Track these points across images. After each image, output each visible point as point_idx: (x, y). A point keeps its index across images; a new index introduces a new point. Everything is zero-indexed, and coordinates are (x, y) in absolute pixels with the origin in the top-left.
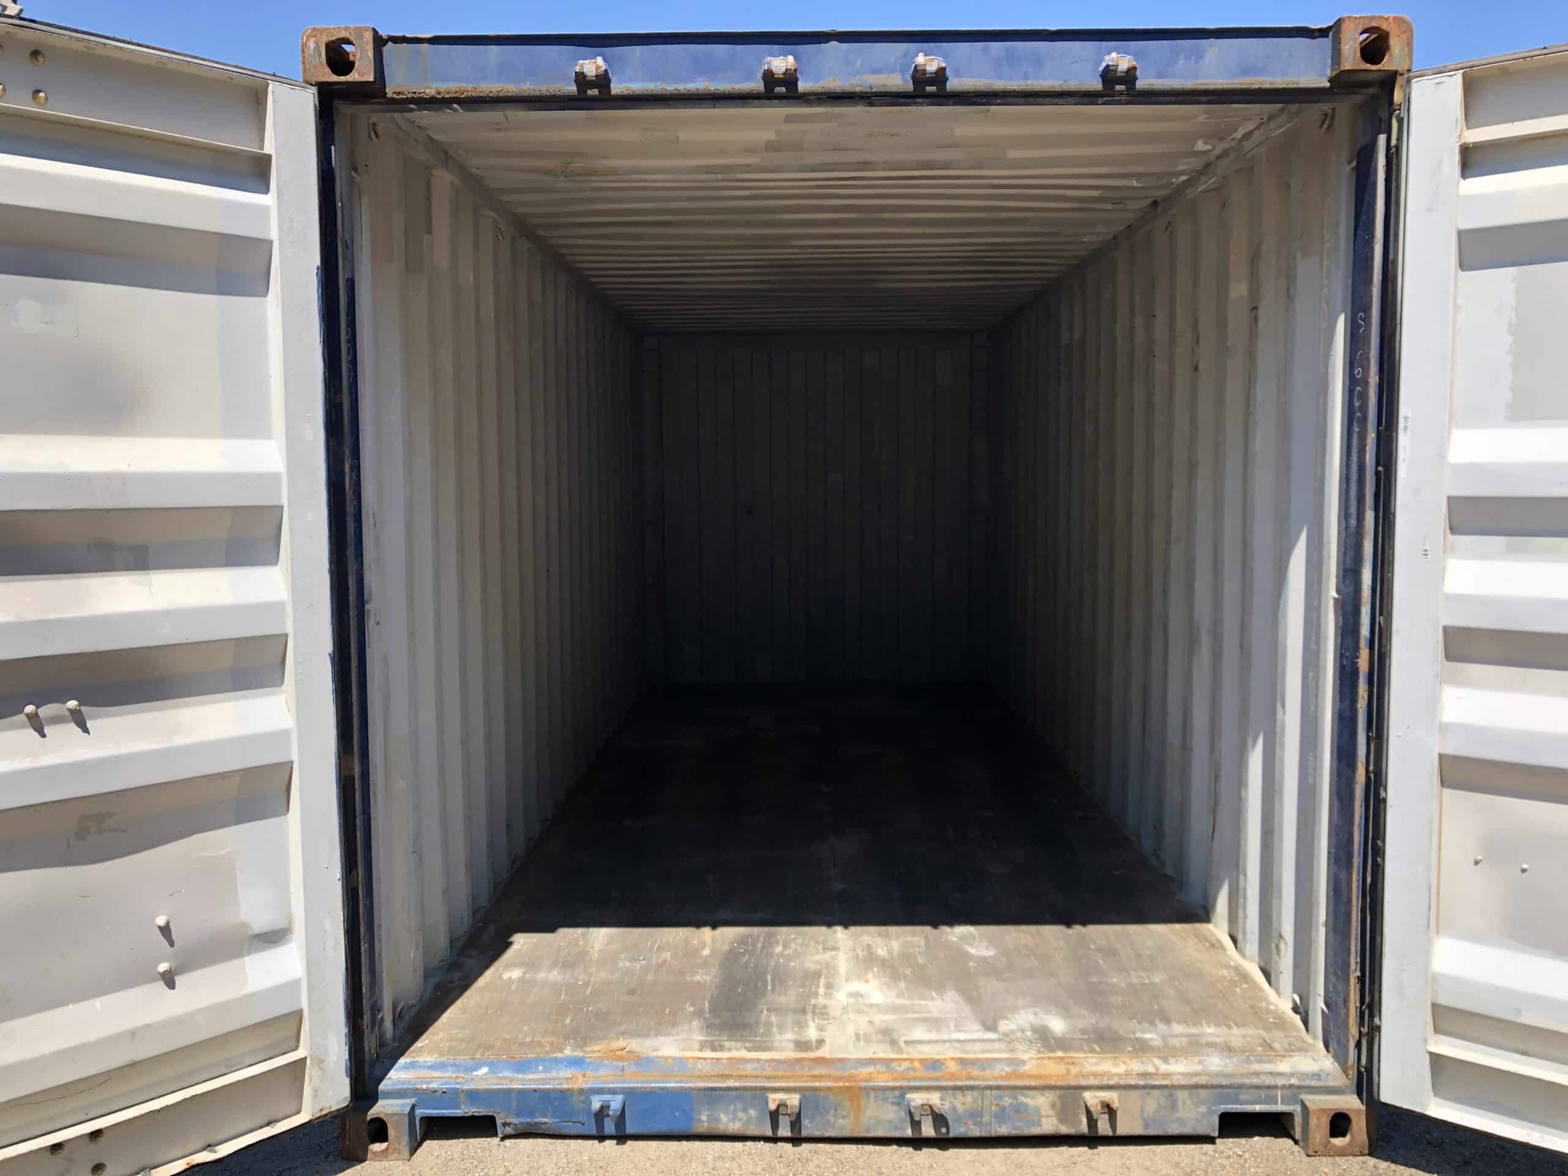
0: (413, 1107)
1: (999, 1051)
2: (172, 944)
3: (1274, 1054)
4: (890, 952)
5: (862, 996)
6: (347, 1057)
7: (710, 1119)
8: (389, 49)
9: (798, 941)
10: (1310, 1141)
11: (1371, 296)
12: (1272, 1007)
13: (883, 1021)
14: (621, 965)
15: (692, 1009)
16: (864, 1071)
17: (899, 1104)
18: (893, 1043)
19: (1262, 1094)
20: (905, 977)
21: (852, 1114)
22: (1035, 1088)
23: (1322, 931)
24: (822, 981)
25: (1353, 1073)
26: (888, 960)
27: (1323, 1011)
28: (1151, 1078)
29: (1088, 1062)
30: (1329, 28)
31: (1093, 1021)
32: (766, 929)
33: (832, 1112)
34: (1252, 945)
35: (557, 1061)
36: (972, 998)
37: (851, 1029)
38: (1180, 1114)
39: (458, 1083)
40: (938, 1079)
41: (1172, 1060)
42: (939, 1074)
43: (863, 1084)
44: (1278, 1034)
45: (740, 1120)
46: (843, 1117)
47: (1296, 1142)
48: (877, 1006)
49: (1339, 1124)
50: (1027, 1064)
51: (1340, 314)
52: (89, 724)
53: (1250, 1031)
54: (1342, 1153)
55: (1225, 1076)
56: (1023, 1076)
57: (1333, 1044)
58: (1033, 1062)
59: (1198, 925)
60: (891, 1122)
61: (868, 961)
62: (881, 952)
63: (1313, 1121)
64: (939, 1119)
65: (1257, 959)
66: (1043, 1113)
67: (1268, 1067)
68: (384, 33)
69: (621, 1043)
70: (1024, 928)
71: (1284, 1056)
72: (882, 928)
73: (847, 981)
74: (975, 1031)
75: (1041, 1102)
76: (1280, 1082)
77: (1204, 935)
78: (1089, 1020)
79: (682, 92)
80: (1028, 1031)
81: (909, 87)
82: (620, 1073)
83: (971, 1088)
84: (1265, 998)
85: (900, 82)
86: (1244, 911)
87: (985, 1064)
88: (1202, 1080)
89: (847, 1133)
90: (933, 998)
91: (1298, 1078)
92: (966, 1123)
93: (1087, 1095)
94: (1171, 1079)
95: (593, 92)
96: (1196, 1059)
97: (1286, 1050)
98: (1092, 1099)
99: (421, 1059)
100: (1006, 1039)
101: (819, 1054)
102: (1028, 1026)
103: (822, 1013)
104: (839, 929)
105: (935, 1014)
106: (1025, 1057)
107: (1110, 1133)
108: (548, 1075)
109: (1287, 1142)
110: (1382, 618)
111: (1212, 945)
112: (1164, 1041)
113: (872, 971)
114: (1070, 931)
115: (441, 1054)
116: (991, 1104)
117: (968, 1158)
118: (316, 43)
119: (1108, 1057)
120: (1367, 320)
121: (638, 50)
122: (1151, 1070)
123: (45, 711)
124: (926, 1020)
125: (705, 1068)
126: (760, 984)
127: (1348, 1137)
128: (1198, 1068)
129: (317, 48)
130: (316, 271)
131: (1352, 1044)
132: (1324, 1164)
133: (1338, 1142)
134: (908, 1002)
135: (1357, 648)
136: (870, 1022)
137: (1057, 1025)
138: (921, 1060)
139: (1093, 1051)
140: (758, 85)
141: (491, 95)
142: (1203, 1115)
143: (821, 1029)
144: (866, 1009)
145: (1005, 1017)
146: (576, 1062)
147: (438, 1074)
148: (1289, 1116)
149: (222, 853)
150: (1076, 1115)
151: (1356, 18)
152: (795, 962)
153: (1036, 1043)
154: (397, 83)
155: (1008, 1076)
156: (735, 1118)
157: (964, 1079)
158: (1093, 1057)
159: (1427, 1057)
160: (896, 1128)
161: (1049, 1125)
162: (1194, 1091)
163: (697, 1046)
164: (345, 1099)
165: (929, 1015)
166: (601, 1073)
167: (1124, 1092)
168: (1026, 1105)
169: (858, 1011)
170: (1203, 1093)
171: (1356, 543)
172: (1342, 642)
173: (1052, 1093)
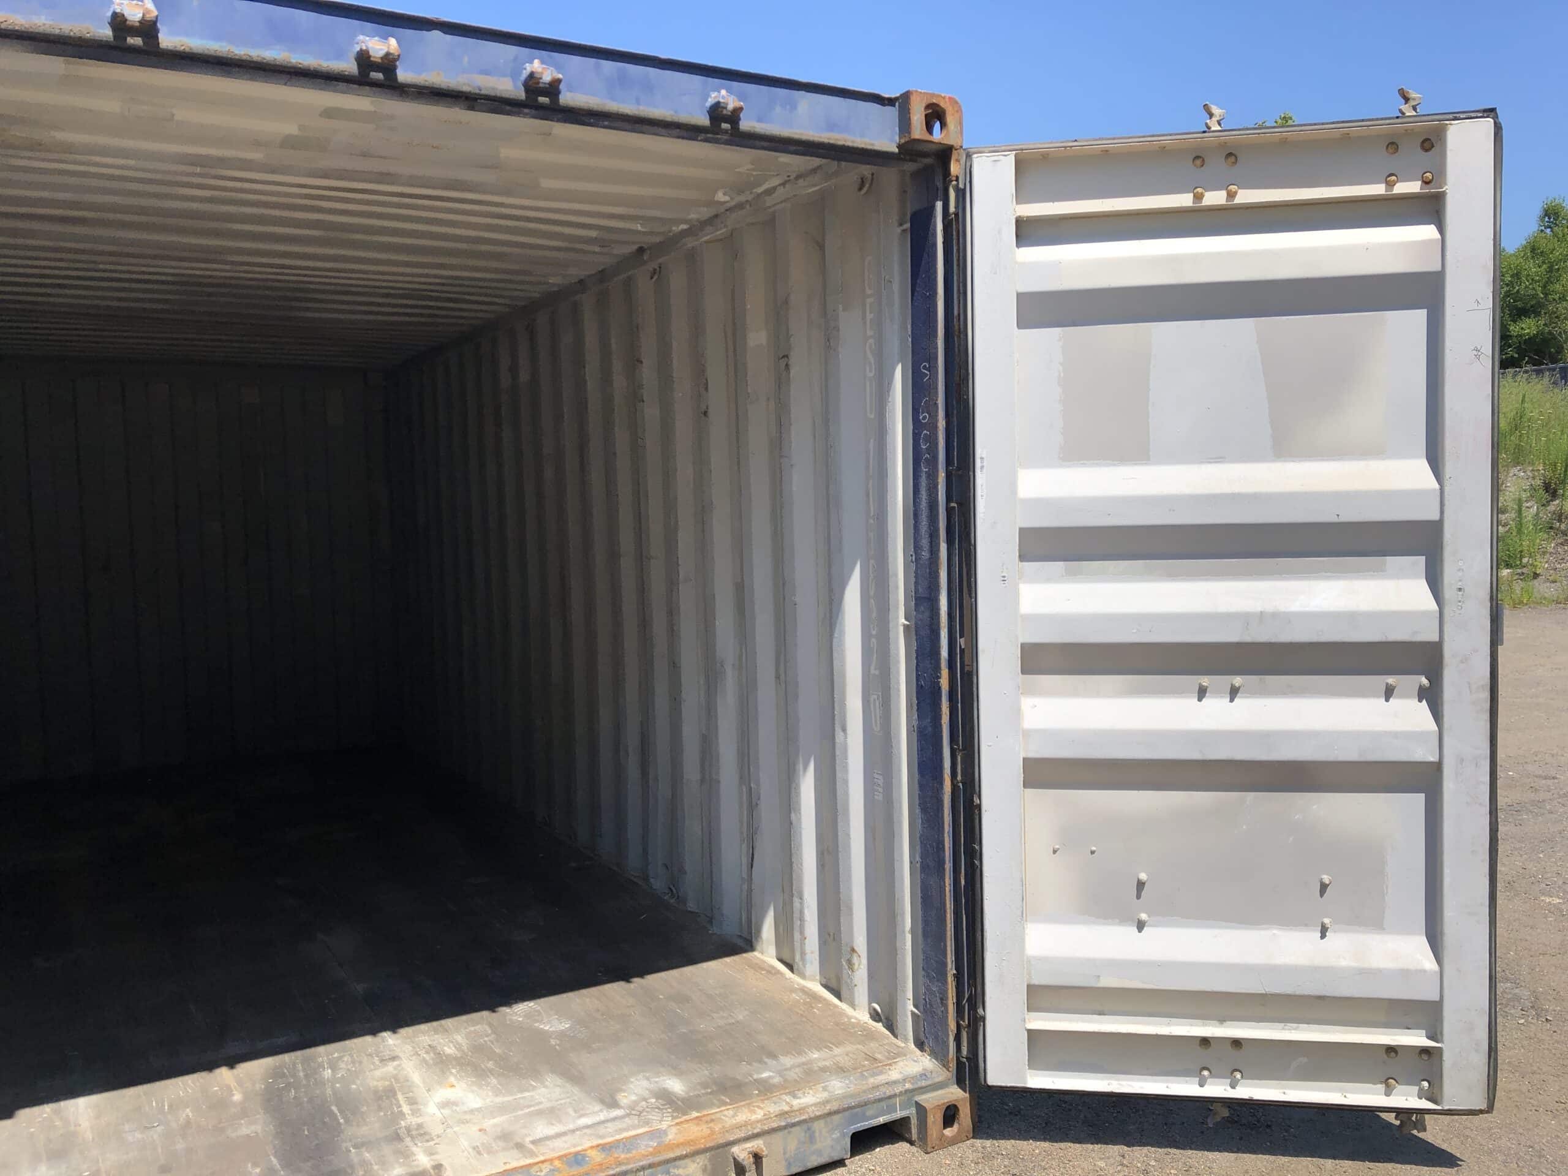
1: (634, 1127)
3: (879, 1064)
4: (458, 1047)
5: (455, 1104)
9: (345, 1059)
10: (927, 1140)
12: (853, 1020)
13: (495, 1126)
18: (519, 1146)
19: (884, 1104)
20: (491, 1071)
22: (686, 1156)
23: (909, 937)
24: (400, 1097)
25: (953, 1065)
26: (461, 1057)
27: (913, 1013)
28: (790, 1117)
29: (725, 1116)
30: (896, 99)
31: (707, 1072)
34: (812, 965)
36: (575, 1077)
37: (464, 1143)
38: (818, 1145)
41: (800, 1094)
42: (586, 1167)
44: (873, 1045)
47: (912, 1143)
48: (479, 1110)
49: (950, 1115)
50: (669, 1133)
51: (898, 364)
53: (849, 1048)
54: (954, 1141)
55: (852, 1096)
56: (670, 1147)
57: (929, 1043)
58: (674, 1130)
59: (744, 955)
61: (441, 1063)
62: (449, 1050)
63: (931, 1119)
65: (818, 977)
67: (882, 1079)
70: (584, 992)
71: (890, 1065)
72: (435, 1024)
73: (429, 1090)
74: (598, 1113)
75: (694, 1168)
76: (898, 1089)
77: (757, 964)
78: (704, 1073)
79: (255, 59)
80: (650, 1098)
81: (521, 94)
83: (624, 1174)
84: (842, 1014)
85: (509, 87)
86: (802, 932)
87: (628, 1144)
88: (834, 1106)
90: (534, 1088)
91: (910, 1081)
93: (735, 1150)
94: (808, 1113)
95: (135, 41)
96: (819, 1087)
97: (888, 1059)
98: (741, 1152)
100: (633, 1112)
102: (646, 1094)
103: (420, 1134)
104: (385, 1034)
105: (546, 1105)
106: (664, 1126)
109: (903, 1146)
110: (962, 640)
111: (769, 972)
112: (781, 1076)
113: (451, 1073)
114: (632, 986)
119: (744, 1106)
120: (933, 368)
122: (786, 1108)
124: (540, 1113)
126: (327, 1120)
127: (957, 1126)
128: (825, 1095)
131: (951, 1038)
132: (940, 1155)
133: (948, 1132)
134: (510, 1098)
135: (937, 668)
136: (480, 1130)
137: (676, 1086)
138: (559, 1158)
139: (725, 1104)
140: (350, 66)
142: (837, 1140)
143: (430, 1153)
144: (468, 1117)
145: (621, 1090)
148: (905, 1121)
150: (726, 1174)
151: (921, 93)
152: (354, 1083)
153: (666, 1109)
155: (657, 1151)
157: (614, 1166)
158: (728, 1109)
159: (1025, 1034)
162: (828, 1119)
165: (541, 1106)
167: (767, 1138)
169: (462, 1122)
170: (836, 1118)
171: (930, 573)
172: (917, 665)
173: (702, 1156)
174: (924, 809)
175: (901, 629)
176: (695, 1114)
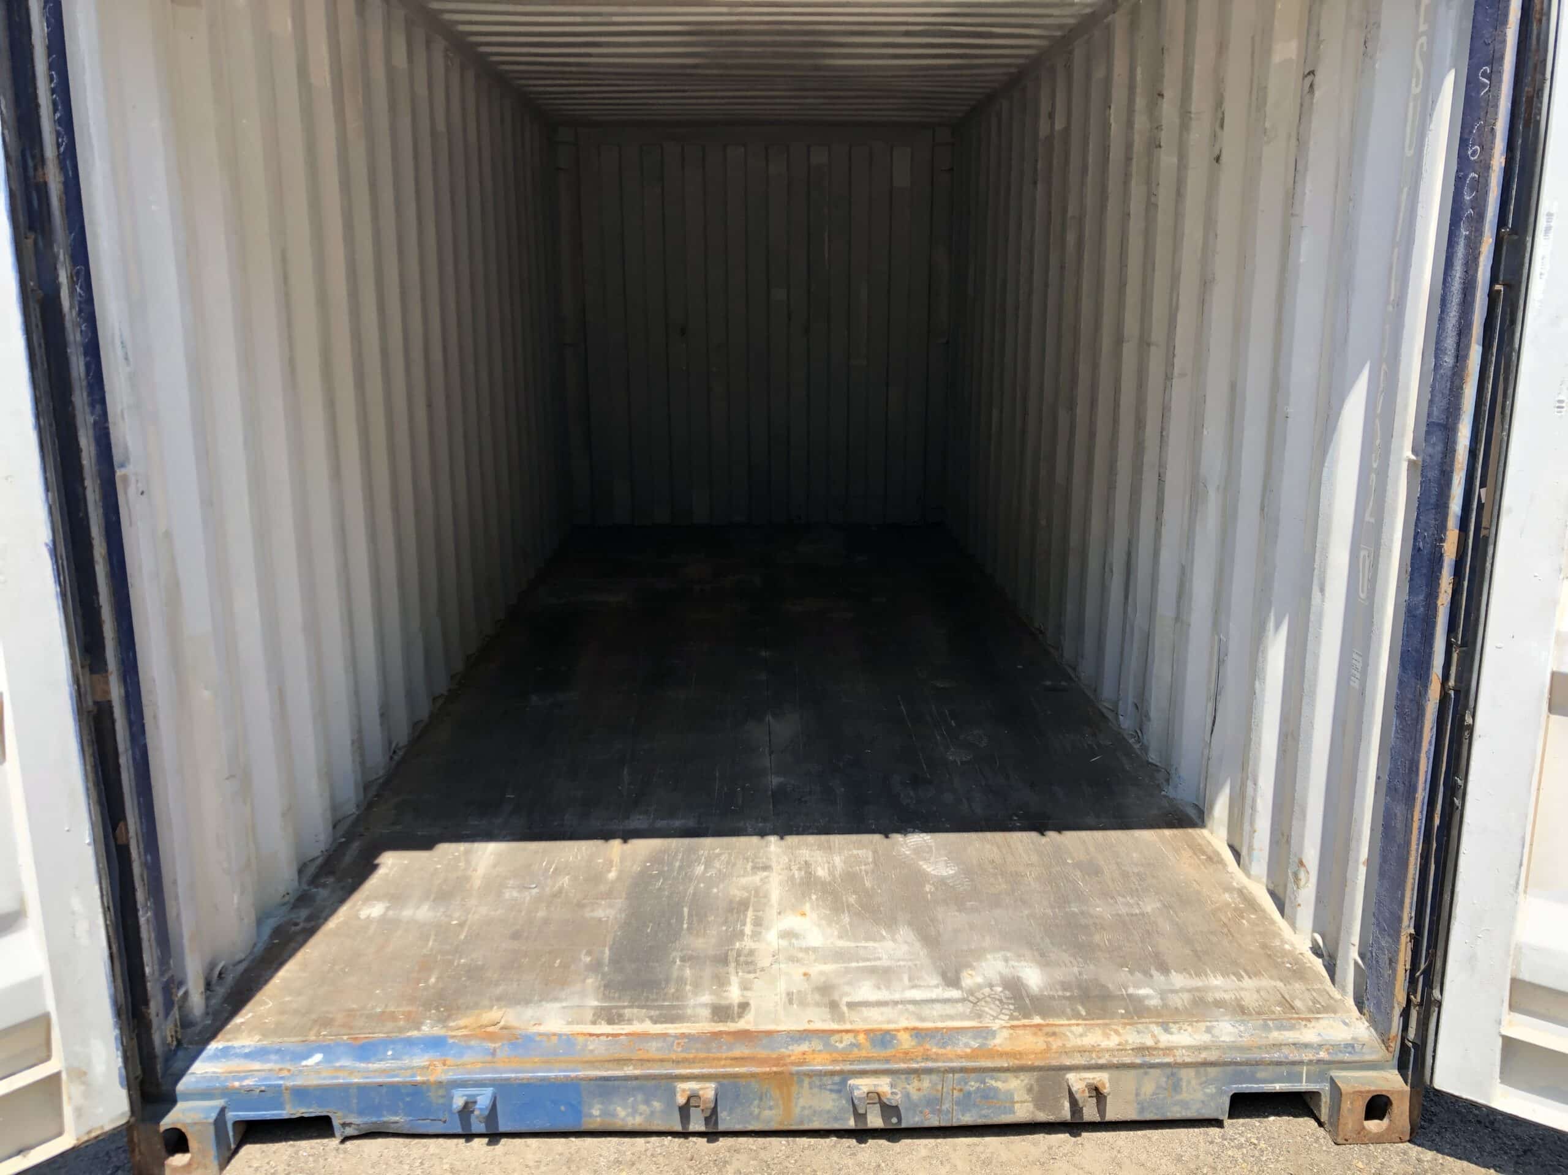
0: (222, 1111)
1: (962, 1017)
3: (1295, 1016)
4: (831, 873)
5: (797, 936)
6: (119, 1062)
7: (604, 1113)
9: (723, 858)
10: (1341, 1127)
11: (1504, 42)
12: (1287, 947)
13: (822, 973)
14: (507, 896)
15: (588, 959)
16: (797, 1050)
17: (839, 1091)
18: (834, 1006)
19: (1284, 1070)
20: (849, 907)
21: (780, 1102)
22: (1007, 1070)
23: (1362, 870)
24: (750, 914)
25: (1396, 1045)
26: (830, 883)
27: (1356, 963)
28: (1150, 1055)
29: (1071, 1032)
31: (1076, 970)
32: (686, 841)
33: (756, 1102)
34: (1260, 864)
35: (410, 1043)
36: (930, 939)
37: (782, 986)
38: (1184, 1096)
39: (282, 1078)
40: (887, 1060)
41: (1174, 1028)
42: (889, 1052)
43: (795, 1069)
44: (1298, 986)
45: (641, 1114)
46: (771, 1108)
47: (1321, 1124)
48: (815, 950)
49: (1377, 1107)
50: (997, 1036)
51: (1450, 70)
53: (1266, 982)
54: (1378, 1139)
55: (1241, 1049)
56: (992, 1054)
57: (1370, 1006)
58: (1005, 1033)
59: (1190, 830)
60: (829, 1112)
61: (805, 885)
62: (822, 872)
63: (1346, 1105)
64: (889, 1110)
65: (1264, 880)
66: (1016, 1098)
67: (1290, 1036)
69: (495, 1014)
70: (989, 835)
71: (1309, 1020)
72: (823, 838)
73: (779, 913)
74: (933, 988)
75: (1015, 1086)
76: (1308, 1056)
77: (1199, 845)
78: (1070, 969)
80: (998, 985)
82: (489, 1058)
83: (929, 1071)
84: (1276, 934)
86: (1252, 823)
87: (945, 1036)
88: (1212, 1056)
89: (774, 1126)
90: (883, 938)
91: (1327, 1050)
92: (921, 1112)
93: (1071, 1077)
94: (1174, 1056)
96: (1202, 1026)
97: (1311, 1011)
98: (1078, 1081)
99: (236, 1044)
100: (971, 998)
101: (741, 1025)
102: (996, 979)
103: (747, 962)
104: (772, 839)
105: (885, 962)
106: (996, 1025)
107: (1097, 1119)
108: (399, 1063)
109: (1310, 1123)
110: (1483, 491)
111: (1210, 859)
112: (1162, 999)
113: (810, 898)
114: (1044, 840)
115: (265, 1036)
116: (954, 1089)
117: (924, 1152)
119: (1098, 1025)
120: (1494, 76)
122: (1149, 1042)
124: (873, 971)
125: (597, 1048)
126: (673, 921)
127: (1386, 1121)
128: (1206, 1038)
131: (1397, 1012)
132: (1355, 1153)
133: (1373, 1125)
134: (853, 945)
135: (1442, 527)
136: (805, 974)
137: (1033, 977)
138: (867, 1032)
139: (1078, 1016)
142: (1212, 1097)
143: (745, 987)
144: (801, 955)
145: (969, 966)
146: (436, 1043)
147: (256, 1065)
148: (1315, 1095)
150: (1057, 1100)
152: (717, 887)
153: (1009, 1004)
155: (974, 1055)
156: (635, 1112)
157: (919, 1059)
158: (1078, 1025)
159: (1500, 1041)
160: (836, 1119)
161: (1023, 1112)
162: (1202, 1070)
163: (589, 1016)
164: (123, 1114)
165: (878, 963)
166: (468, 1058)
167: (1116, 1073)
168: (996, 1089)
169: (792, 959)
170: (1212, 1071)
171: (1451, 390)
172: (1418, 519)
173: (1028, 1074)
174: (1401, 715)
175: (1405, 466)
176: (1037, 1020)
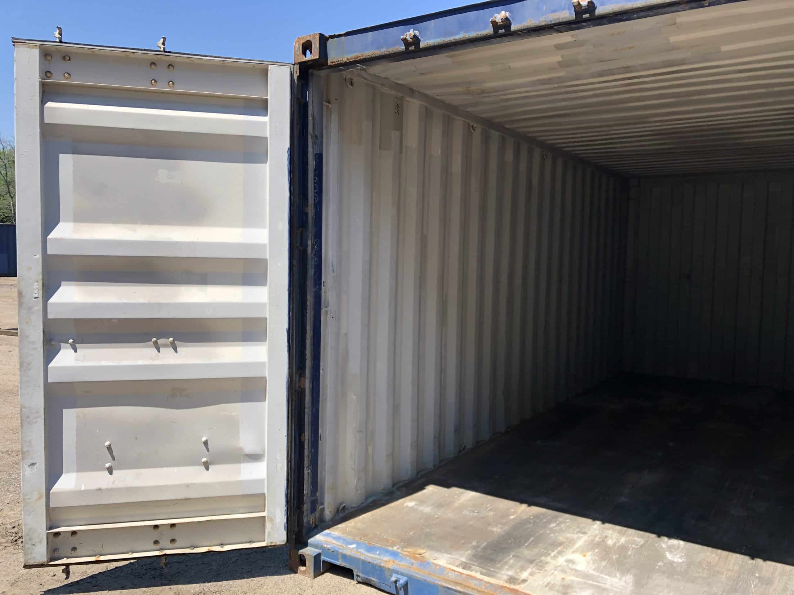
0: (319, 554)
2: (208, 450)
5: (573, 563)
6: (285, 520)
8: (330, 43)
9: (568, 524)
13: (571, 580)
14: (464, 512)
15: (475, 544)
20: (610, 559)
24: (559, 548)
26: (610, 547)
35: (387, 551)
37: (549, 579)
39: (339, 549)
48: (577, 571)
52: (178, 349)
61: (597, 545)
62: (610, 542)
68: (327, 35)
69: (423, 551)
73: (574, 552)
79: (453, 41)
81: (573, 17)
82: (410, 566)
85: (568, 15)
95: (412, 48)
99: (333, 533)
101: (517, 587)
103: (542, 566)
104: (598, 523)
105: (607, 586)
108: (379, 557)
113: (594, 551)
115: (343, 533)
118: (299, 44)
121: (432, 23)
123: (161, 341)
125: (452, 576)
126: (523, 541)
129: (299, 47)
130: (287, 150)
134: (597, 574)
136: (563, 578)
140: (490, 30)
141: (369, 57)
143: (531, 574)
144: (568, 571)
146: (395, 554)
147: (334, 542)
149: (234, 414)
152: (555, 534)
154: (334, 57)
163: (458, 563)
164: (284, 541)
165: (602, 585)
166: (402, 563)
169: (563, 571)
